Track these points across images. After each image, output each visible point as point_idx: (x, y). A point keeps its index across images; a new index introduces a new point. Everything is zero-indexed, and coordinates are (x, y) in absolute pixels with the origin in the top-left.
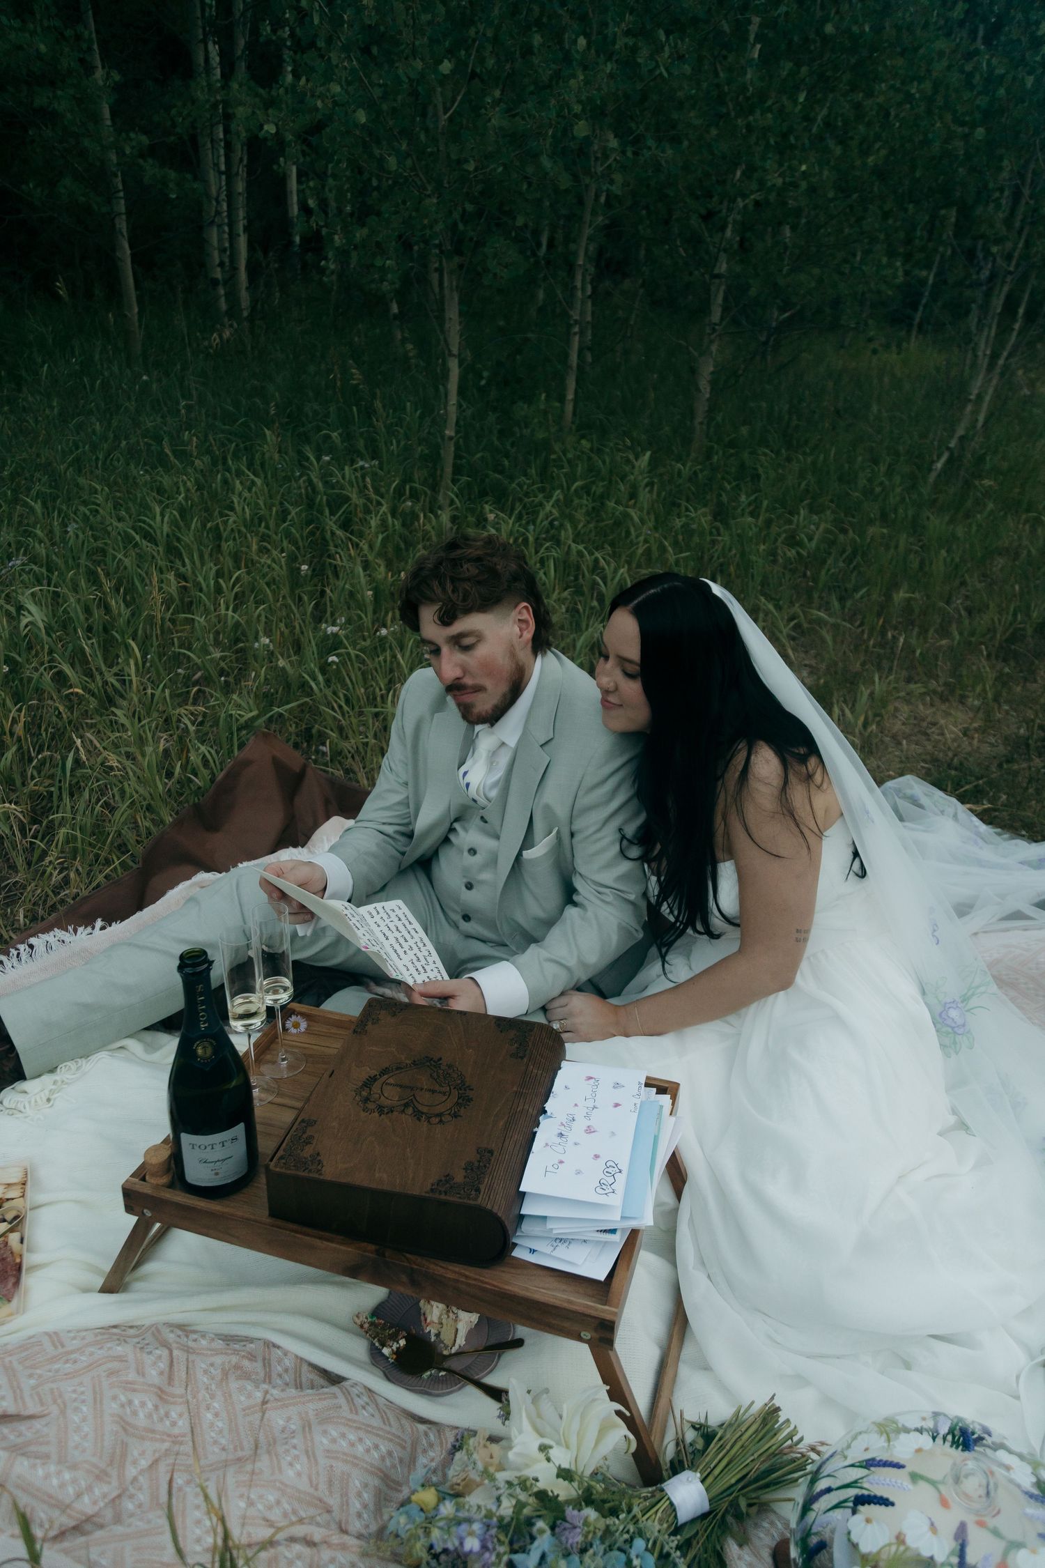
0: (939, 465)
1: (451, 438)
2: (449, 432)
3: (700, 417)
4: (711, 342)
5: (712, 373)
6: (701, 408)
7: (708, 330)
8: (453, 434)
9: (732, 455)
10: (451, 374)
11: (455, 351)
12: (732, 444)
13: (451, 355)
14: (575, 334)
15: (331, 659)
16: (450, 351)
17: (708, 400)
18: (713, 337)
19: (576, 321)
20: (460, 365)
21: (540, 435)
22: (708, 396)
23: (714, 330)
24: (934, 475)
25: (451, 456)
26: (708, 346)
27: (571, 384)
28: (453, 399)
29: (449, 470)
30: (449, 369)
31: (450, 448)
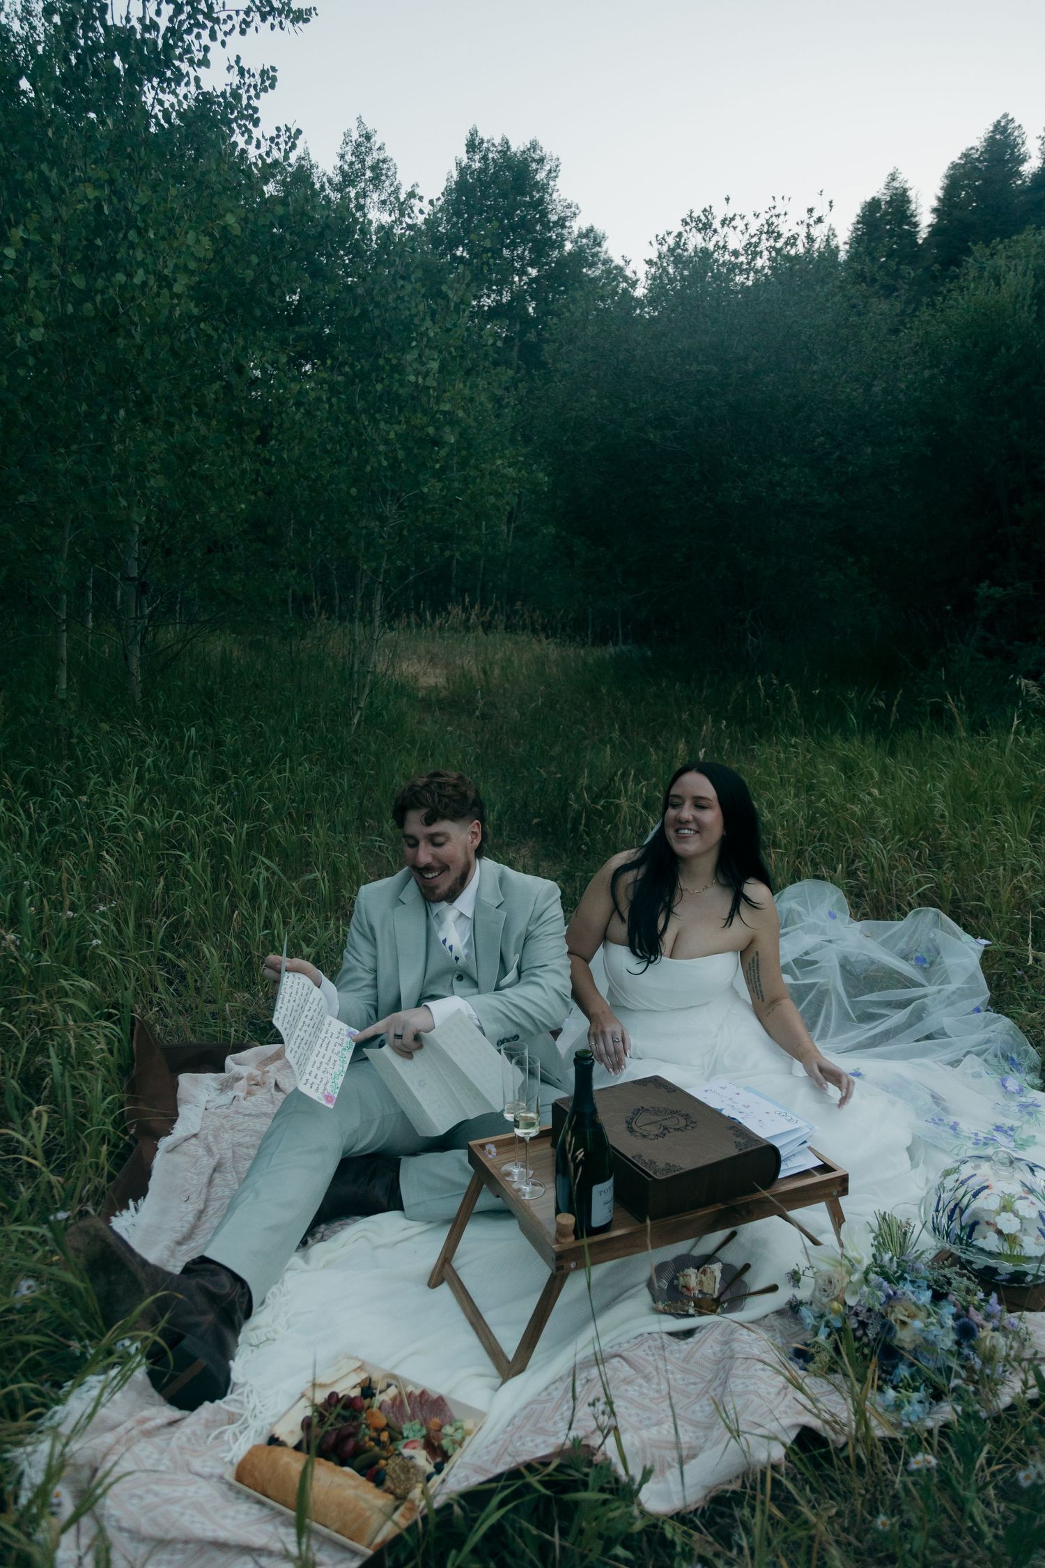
0: (355, 721)
4: (138, 632)
6: (137, 688)
19: (64, 621)
24: (353, 728)
26: (135, 636)
27: (63, 675)
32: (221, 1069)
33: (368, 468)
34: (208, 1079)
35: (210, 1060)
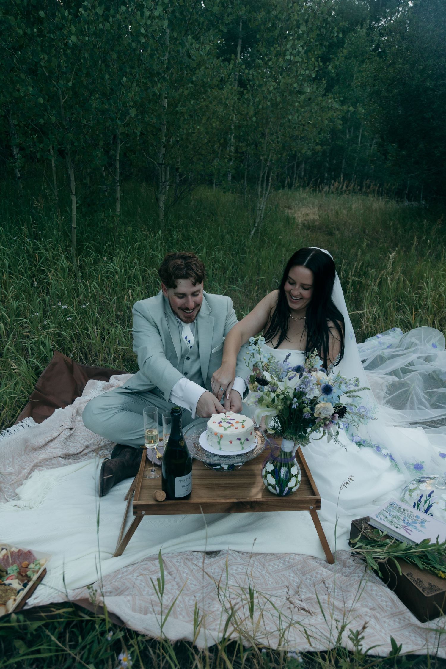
0: (253, 232)
1: (75, 228)
2: (74, 226)
3: (162, 217)
4: (163, 189)
5: (164, 200)
6: (162, 214)
7: (161, 184)
10: (73, 202)
11: (74, 192)
13: (72, 194)
14: (118, 185)
15: (68, 319)
17: (164, 211)
18: (163, 187)
19: (118, 181)
20: (76, 198)
21: (112, 226)
22: (164, 209)
23: (163, 185)
24: (251, 236)
25: (75, 235)
26: (162, 190)
27: (118, 205)
28: (74, 212)
29: (75, 241)
30: (72, 200)
31: (75, 232)
32: (108, 380)
33: (260, 107)
34: (100, 384)
35: (105, 376)
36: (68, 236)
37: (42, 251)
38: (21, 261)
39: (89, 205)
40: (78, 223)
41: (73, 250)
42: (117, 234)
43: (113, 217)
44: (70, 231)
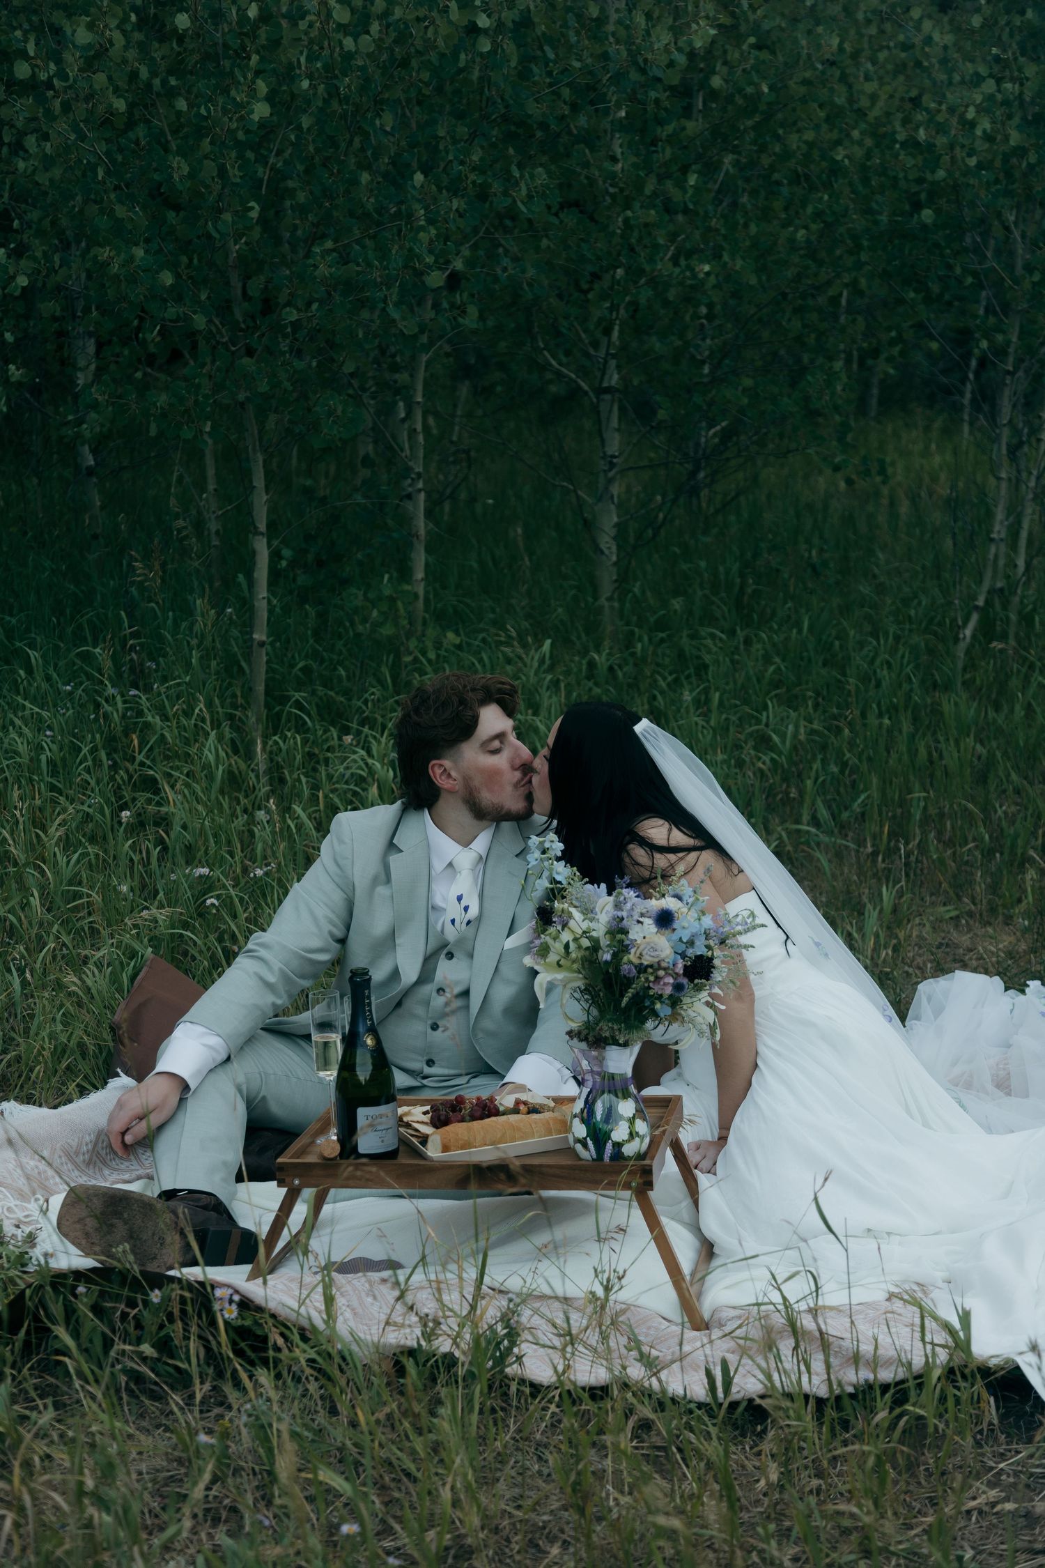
0: (968, 632)
1: (262, 644)
2: (260, 635)
3: (606, 590)
4: (610, 481)
5: (617, 525)
6: (607, 578)
7: (603, 465)
8: (264, 638)
9: (662, 641)
10: (258, 558)
11: (262, 527)
12: (661, 625)
13: (257, 533)
14: (420, 491)
15: (209, 902)
16: (256, 528)
17: (615, 564)
18: (611, 474)
20: (271, 544)
21: (387, 630)
22: (614, 558)
23: (612, 466)
24: (962, 646)
25: (263, 669)
26: (606, 489)
27: (420, 561)
28: (262, 591)
29: (261, 688)
30: (254, 553)
31: (262, 657)
36: (241, 669)
37: (150, 718)
38: (85, 750)
39: (320, 564)
40: (274, 627)
41: (253, 718)
42: (408, 659)
43: (392, 600)
44: (248, 656)
